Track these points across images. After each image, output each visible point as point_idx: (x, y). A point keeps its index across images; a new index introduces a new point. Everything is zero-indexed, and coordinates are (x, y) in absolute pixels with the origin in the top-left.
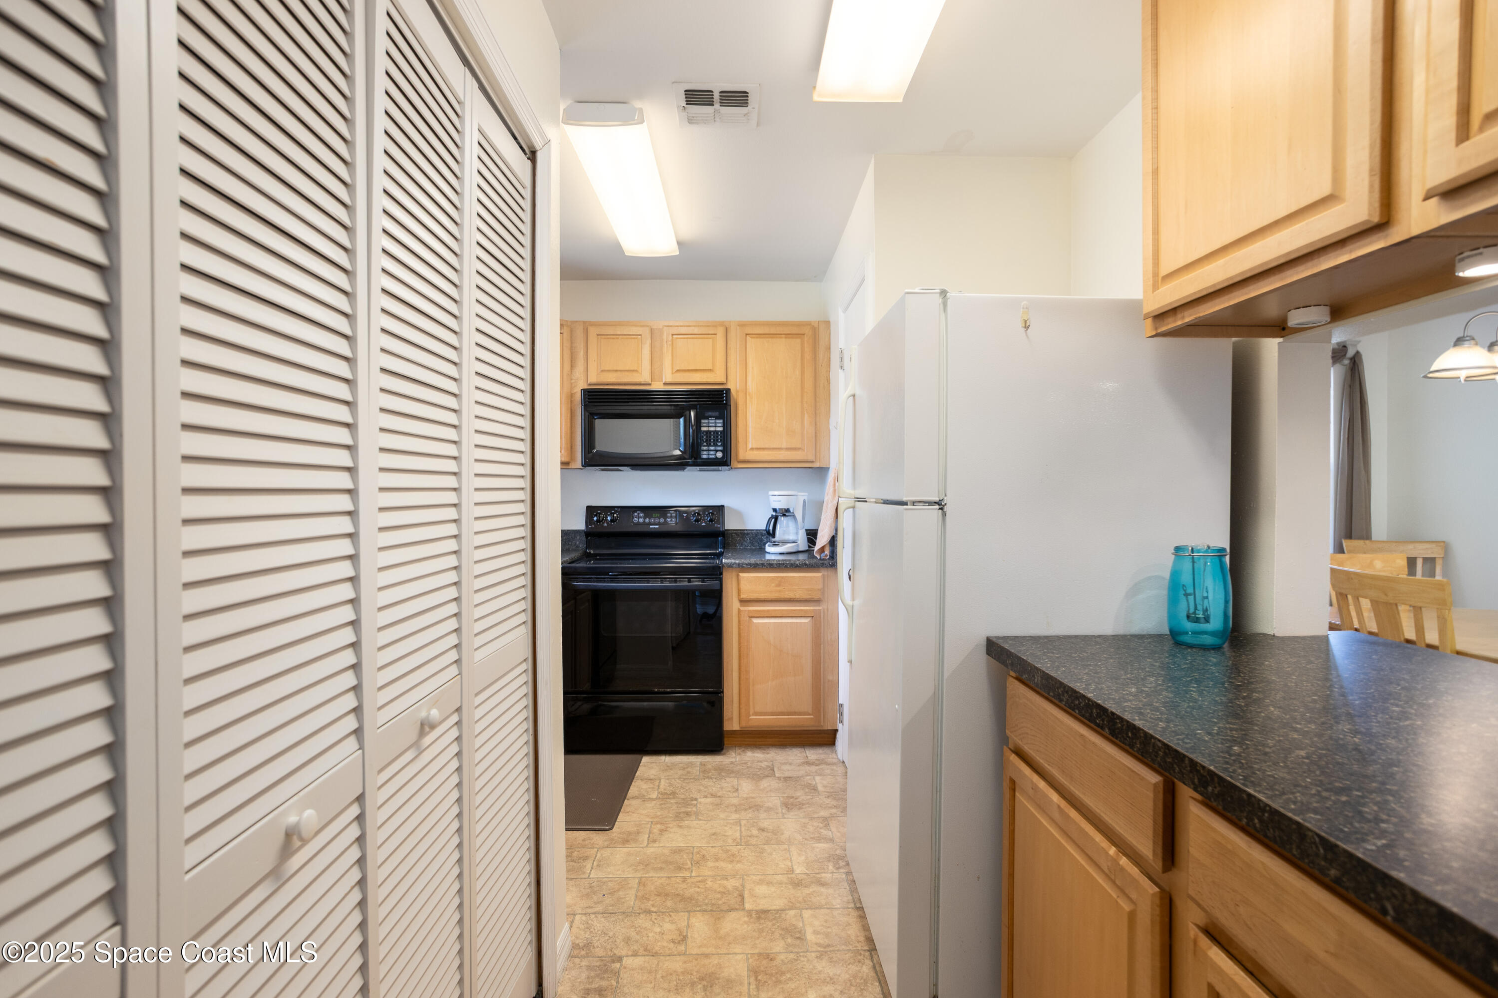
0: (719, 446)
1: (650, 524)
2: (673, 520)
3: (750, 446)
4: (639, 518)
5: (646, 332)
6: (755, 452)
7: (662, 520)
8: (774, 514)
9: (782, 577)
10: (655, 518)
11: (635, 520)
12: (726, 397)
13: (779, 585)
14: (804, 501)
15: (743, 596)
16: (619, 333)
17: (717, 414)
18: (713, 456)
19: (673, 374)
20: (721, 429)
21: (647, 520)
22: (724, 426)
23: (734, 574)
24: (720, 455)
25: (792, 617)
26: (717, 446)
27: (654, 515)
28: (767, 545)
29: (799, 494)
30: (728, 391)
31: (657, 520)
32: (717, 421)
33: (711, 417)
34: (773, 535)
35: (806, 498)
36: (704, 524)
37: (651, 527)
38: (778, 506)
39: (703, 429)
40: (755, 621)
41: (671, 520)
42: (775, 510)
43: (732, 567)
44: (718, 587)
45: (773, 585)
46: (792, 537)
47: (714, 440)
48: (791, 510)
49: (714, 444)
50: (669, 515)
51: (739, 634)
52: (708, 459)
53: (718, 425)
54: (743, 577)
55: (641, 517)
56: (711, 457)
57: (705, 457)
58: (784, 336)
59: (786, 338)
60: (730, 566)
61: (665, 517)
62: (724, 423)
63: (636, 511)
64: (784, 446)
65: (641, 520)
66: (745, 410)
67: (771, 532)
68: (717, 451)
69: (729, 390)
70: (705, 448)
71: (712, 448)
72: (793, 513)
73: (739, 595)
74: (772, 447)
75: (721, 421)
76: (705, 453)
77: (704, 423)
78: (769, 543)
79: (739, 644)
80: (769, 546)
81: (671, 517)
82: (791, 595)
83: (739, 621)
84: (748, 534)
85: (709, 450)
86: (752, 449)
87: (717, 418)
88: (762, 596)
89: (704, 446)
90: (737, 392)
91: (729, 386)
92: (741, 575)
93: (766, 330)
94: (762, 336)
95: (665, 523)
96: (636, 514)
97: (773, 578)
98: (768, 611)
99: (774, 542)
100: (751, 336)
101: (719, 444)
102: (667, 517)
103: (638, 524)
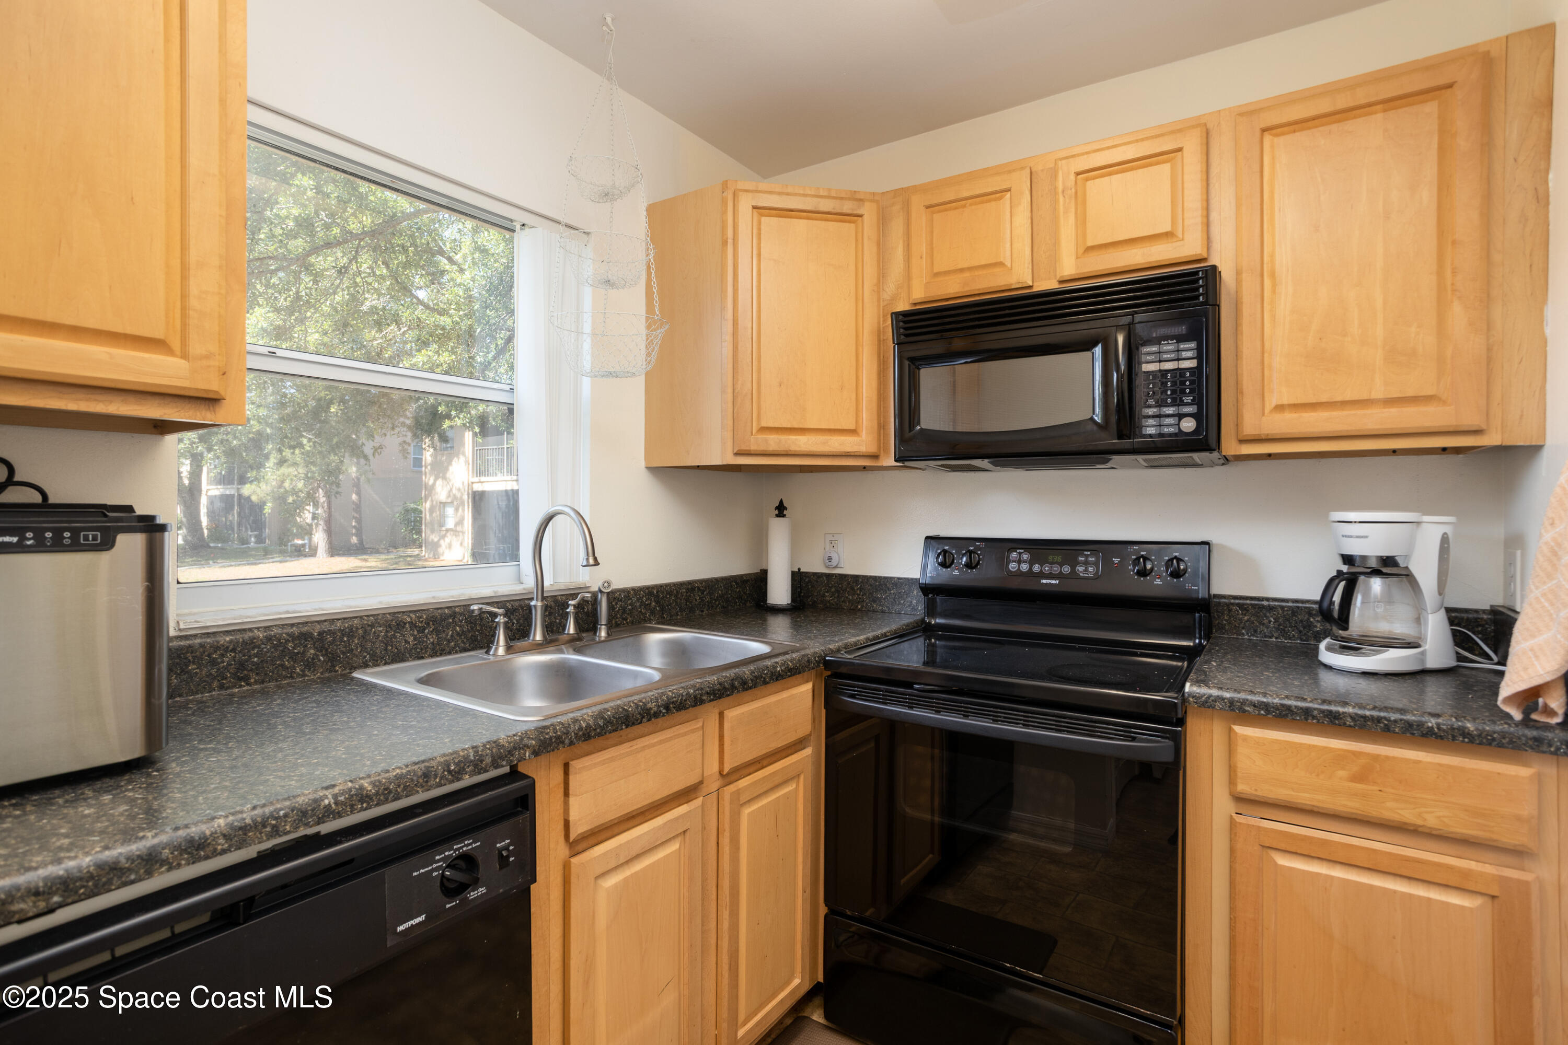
0: (1188, 404)
1: (1042, 575)
2: (1091, 569)
3: (1272, 400)
4: (1019, 563)
5: (1021, 182)
6: (1289, 416)
7: (1066, 569)
8: (1345, 568)
9: (1376, 758)
10: (1052, 563)
11: (1013, 566)
12: (1205, 286)
13: (1359, 778)
14: (1445, 540)
15: (1242, 787)
16: (966, 194)
17: (1182, 329)
18: (1172, 430)
19: (1077, 258)
20: (1193, 364)
21: (1036, 568)
22: (1199, 357)
23: (1218, 729)
24: (1189, 425)
25: (1409, 878)
26: (1182, 404)
27: (1050, 558)
28: (1322, 646)
29: (1426, 518)
30: (1212, 273)
31: (1056, 569)
32: (1182, 346)
33: (1167, 338)
34: (1344, 620)
35: (1448, 529)
36: (1158, 582)
37: (1043, 581)
38: (1355, 548)
39: (1146, 367)
40: (1284, 861)
41: (1086, 570)
42: (1348, 559)
43: (1212, 707)
44: (1168, 757)
45: (1342, 773)
46: (1400, 628)
47: (1173, 392)
48: (1400, 561)
49: (1174, 400)
50: (1082, 559)
51: (1232, 884)
52: (1161, 435)
53: (1185, 354)
54: (1246, 738)
55: (1025, 562)
56: (1166, 430)
57: (1151, 431)
58: (1380, 107)
59: (1385, 111)
60: (1207, 704)
61: (1074, 564)
62: (1199, 349)
63: (1015, 549)
64: (1378, 393)
65: (1025, 567)
66: (1259, 316)
67: (1336, 614)
68: (1181, 416)
69: (1214, 268)
70: (1151, 411)
71: (1170, 410)
72: (1407, 568)
73: (1232, 779)
74: (1339, 399)
75: (1193, 345)
76: (1151, 422)
77: (1149, 354)
78: (1328, 640)
79: (1232, 909)
80: (1329, 649)
81: (1086, 563)
82: (1407, 815)
83: (1232, 851)
84: (1271, 608)
85: (1159, 416)
86: (1280, 408)
87: (1180, 339)
88: (1304, 798)
89: (1150, 407)
90: (1239, 273)
91: (1215, 260)
92: (1238, 729)
93: (1325, 106)
94: (1310, 124)
95: (1074, 574)
96: (1014, 555)
97: (1342, 758)
98: (1325, 842)
99: (1344, 639)
100: (1274, 131)
101: (1188, 399)
102: (1079, 563)
103: (1019, 573)
